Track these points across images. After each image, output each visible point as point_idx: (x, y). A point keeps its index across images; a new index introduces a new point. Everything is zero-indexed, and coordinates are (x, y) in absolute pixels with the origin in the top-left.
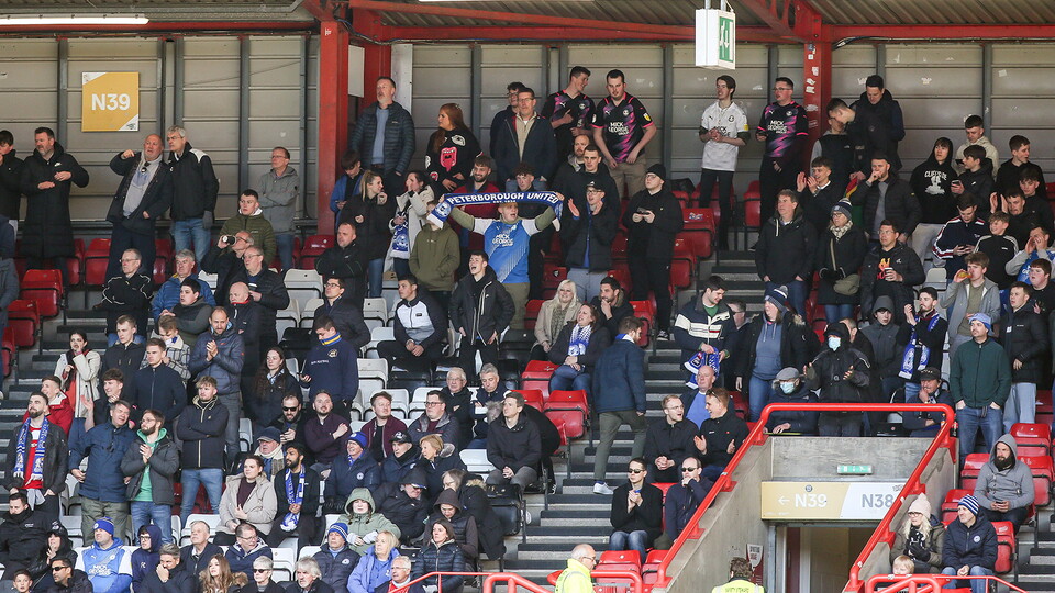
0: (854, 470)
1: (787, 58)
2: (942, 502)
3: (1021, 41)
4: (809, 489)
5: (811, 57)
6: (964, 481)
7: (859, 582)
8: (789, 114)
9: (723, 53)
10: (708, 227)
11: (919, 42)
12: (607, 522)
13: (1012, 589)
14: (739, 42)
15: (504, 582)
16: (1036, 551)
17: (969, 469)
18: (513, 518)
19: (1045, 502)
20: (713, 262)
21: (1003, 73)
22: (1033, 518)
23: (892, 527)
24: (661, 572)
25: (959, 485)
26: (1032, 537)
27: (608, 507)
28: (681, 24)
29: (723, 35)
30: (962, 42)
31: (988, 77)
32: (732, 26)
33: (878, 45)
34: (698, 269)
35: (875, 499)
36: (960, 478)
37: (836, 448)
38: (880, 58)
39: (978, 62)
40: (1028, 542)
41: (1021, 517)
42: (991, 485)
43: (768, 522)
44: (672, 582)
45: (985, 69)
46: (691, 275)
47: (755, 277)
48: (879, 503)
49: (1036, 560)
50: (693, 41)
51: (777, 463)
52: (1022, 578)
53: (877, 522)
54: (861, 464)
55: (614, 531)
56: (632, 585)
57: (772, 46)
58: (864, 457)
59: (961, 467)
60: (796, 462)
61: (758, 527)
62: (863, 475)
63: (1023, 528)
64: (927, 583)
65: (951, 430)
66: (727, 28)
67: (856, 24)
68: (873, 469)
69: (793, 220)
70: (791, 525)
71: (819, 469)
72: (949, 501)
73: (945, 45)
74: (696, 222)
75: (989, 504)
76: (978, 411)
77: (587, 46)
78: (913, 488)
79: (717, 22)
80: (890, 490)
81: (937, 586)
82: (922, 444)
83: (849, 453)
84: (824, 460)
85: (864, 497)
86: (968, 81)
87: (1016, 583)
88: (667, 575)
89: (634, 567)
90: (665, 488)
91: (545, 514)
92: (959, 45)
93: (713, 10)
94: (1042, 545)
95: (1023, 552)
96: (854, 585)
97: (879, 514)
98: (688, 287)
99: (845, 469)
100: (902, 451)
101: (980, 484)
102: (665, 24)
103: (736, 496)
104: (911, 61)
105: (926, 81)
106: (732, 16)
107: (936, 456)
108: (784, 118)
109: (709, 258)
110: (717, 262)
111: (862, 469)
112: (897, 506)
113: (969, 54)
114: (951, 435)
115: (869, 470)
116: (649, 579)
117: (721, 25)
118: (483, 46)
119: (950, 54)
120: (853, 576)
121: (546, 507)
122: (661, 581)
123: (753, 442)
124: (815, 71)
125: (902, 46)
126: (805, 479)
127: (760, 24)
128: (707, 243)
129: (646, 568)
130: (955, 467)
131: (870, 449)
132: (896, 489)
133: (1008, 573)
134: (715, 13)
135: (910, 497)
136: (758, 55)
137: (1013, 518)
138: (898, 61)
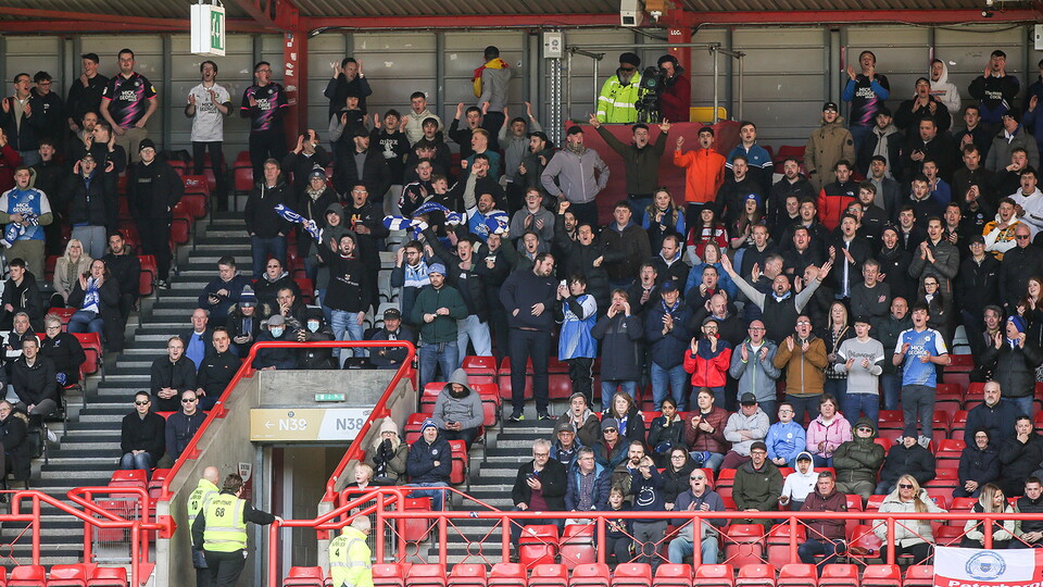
0: (329, 398)
1: (269, 45)
2: (405, 424)
3: (469, 30)
4: (291, 415)
5: (290, 45)
6: (423, 406)
7: (334, 493)
8: (271, 92)
9: (215, 42)
10: (203, 191)
11: (382, 31)
12: (117, 446)
13: (464, 498)
14: (228, 32)
15: (30, 498)
16: (484, 465)
17: (428, 396)
18: (38, 443)
19: (493, 423)
20: (207, 221)
21: (454, 57)
22: (482, 437)
23: (362, 447)
24: (165, 488)
25: (419, 410)
26: (482, 453)
27: (118, 432)
28: (178, 17)
29: (215, 27)
30: (419, 30)
31: (441, 59)
32: (222, 19)
33: (347, 34)
34: (194, 228)
35: (348, 422)
36: (420, 404)
37: (314, 379)
38: (349, 44)
39: (432, 47)
40: (478, 457)
41: (473, 436)
42: (447, 409)
43: (256, 444)
44: (174, 496)
45: (439, 53)
46: (188, 233)
47: (244, 234)
48: (351, 426)
49: (485, 473)
50: (188, 32)
51: (264, 393)
52: (473, 488)
53: (350, 442)
54: (334, 392)
55: (124, 454)
56: (140, 499)
57: (256, 36)
58: (338, 387)
59: (421, 395)
60: (280, 392)
61: (247, 448)
62: (337, 402)
63: (474, 445)
64: (391, 494)
65: (413, 362)
66: (218, 20)
67: (328, 16)
68: (346, 397)
69: (277, 184)
70: (276, 446)
71: (300, 398)
72: (411, 423)
73: (404, 34)
74: (191, 187)
75: (445, 425)
76: (436, 347)
77: (97, 37)
78: (379, 413)
79: (210, 15)
80: (361, 414)
81: (401, 496)
82: (388, 375)
83: (325, 383)
84: (304, 389)
85: (338, 421)
86: (425, 64)
87: (468, 492)
88: (170, 490)
89: (141, 484)
90: (167, 415)
91: (64, 439)
92: (416, 33)
93: (205, 6)
94: (490, 459)
95: (474, 466)
96: (330, 496)
97: (352, 435)
98: (186, 243)
99: (322, 397)
100: (371, 382)
101: (437, 409)
102: (165, 17)
103: (229, 422)
104: (375, 47)
105: (389, 64)
106: (222, 10)
107: (400, 385)
108: (268, 97)
109: (204, 217)
110: (211, 222)
111: (336, 397)
112: (366, 428)
113: (425, 41)
114: (412, 367)
115: (343, 398)
116: (154, 493)
117: (213, 17)
118: (7, 38)
119: (408, 41)
120: (330, 488)
121: (65, 433)
122: (165, 495)
123: (244, 375)
124: (293, 56)
125: (367, 34)
126: (287, 406)
127: (245, 17)
128: (202, 205)
129: (152, 484)
130: (416, 395)
131: (343, 379)
132: (365, 413)
133: (462, 483)
134: (207, 7)
135: (378, 420)
136: (244, 43)
137: (466, 437)
138: (364, 47)
